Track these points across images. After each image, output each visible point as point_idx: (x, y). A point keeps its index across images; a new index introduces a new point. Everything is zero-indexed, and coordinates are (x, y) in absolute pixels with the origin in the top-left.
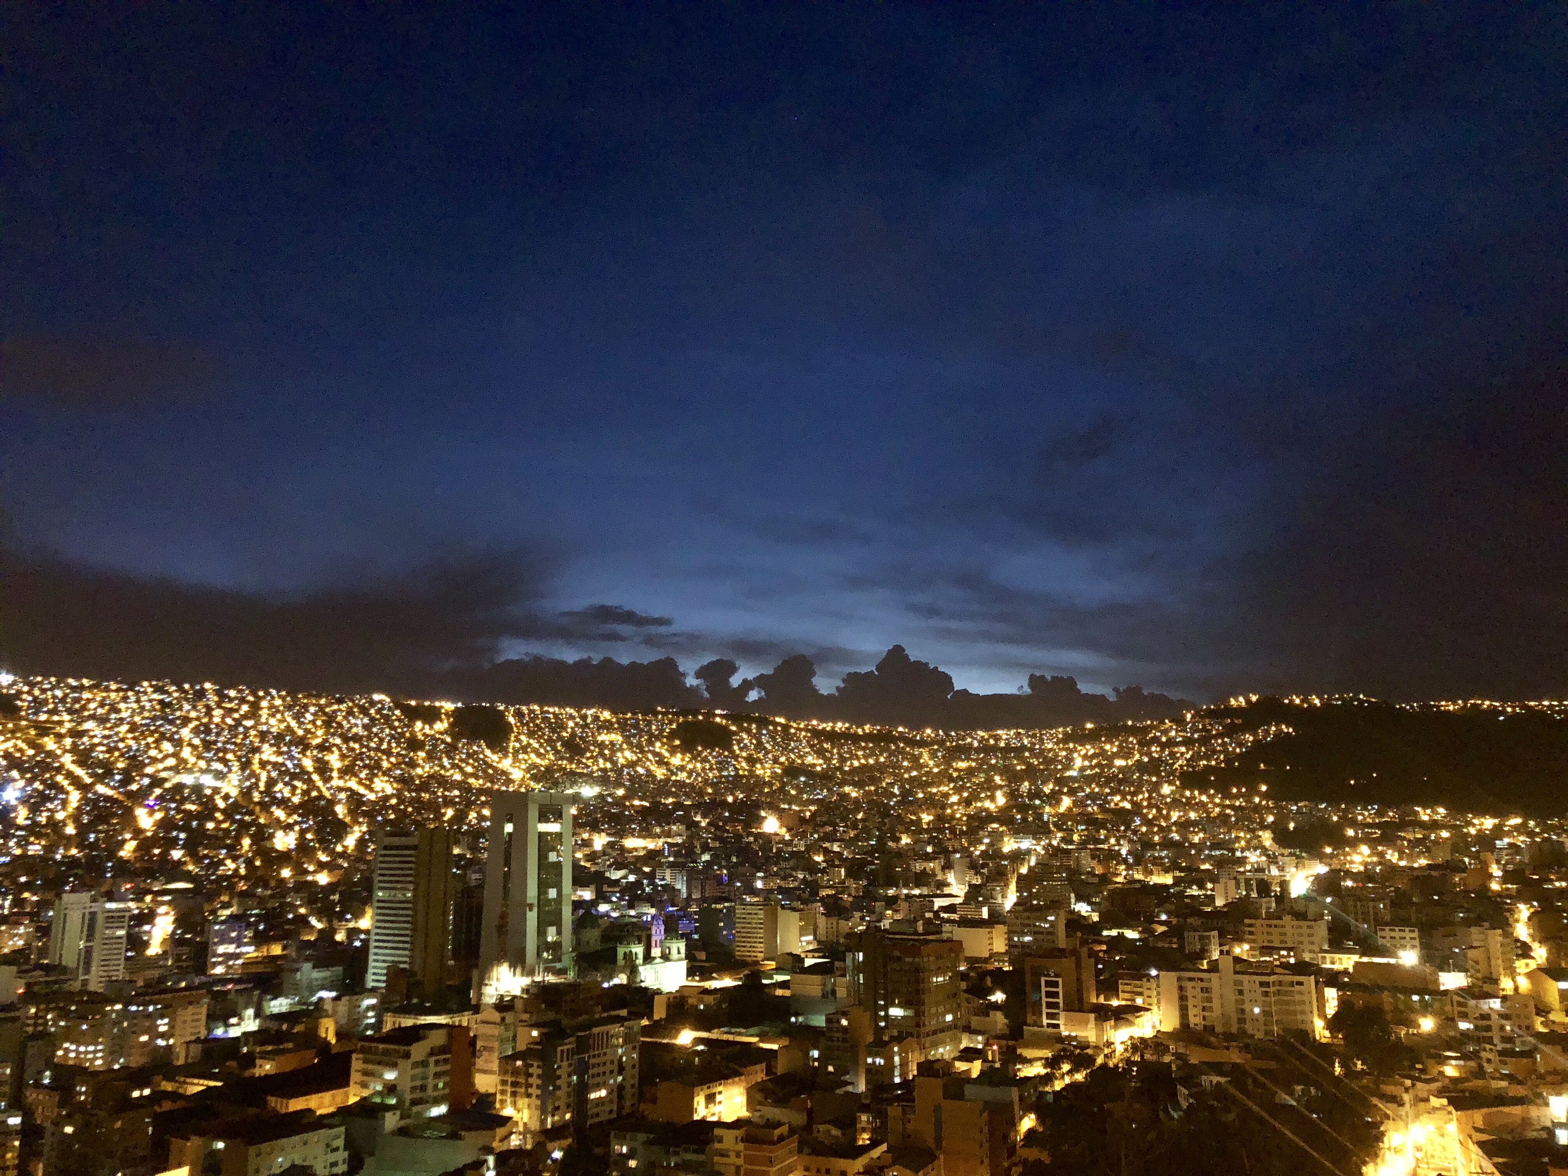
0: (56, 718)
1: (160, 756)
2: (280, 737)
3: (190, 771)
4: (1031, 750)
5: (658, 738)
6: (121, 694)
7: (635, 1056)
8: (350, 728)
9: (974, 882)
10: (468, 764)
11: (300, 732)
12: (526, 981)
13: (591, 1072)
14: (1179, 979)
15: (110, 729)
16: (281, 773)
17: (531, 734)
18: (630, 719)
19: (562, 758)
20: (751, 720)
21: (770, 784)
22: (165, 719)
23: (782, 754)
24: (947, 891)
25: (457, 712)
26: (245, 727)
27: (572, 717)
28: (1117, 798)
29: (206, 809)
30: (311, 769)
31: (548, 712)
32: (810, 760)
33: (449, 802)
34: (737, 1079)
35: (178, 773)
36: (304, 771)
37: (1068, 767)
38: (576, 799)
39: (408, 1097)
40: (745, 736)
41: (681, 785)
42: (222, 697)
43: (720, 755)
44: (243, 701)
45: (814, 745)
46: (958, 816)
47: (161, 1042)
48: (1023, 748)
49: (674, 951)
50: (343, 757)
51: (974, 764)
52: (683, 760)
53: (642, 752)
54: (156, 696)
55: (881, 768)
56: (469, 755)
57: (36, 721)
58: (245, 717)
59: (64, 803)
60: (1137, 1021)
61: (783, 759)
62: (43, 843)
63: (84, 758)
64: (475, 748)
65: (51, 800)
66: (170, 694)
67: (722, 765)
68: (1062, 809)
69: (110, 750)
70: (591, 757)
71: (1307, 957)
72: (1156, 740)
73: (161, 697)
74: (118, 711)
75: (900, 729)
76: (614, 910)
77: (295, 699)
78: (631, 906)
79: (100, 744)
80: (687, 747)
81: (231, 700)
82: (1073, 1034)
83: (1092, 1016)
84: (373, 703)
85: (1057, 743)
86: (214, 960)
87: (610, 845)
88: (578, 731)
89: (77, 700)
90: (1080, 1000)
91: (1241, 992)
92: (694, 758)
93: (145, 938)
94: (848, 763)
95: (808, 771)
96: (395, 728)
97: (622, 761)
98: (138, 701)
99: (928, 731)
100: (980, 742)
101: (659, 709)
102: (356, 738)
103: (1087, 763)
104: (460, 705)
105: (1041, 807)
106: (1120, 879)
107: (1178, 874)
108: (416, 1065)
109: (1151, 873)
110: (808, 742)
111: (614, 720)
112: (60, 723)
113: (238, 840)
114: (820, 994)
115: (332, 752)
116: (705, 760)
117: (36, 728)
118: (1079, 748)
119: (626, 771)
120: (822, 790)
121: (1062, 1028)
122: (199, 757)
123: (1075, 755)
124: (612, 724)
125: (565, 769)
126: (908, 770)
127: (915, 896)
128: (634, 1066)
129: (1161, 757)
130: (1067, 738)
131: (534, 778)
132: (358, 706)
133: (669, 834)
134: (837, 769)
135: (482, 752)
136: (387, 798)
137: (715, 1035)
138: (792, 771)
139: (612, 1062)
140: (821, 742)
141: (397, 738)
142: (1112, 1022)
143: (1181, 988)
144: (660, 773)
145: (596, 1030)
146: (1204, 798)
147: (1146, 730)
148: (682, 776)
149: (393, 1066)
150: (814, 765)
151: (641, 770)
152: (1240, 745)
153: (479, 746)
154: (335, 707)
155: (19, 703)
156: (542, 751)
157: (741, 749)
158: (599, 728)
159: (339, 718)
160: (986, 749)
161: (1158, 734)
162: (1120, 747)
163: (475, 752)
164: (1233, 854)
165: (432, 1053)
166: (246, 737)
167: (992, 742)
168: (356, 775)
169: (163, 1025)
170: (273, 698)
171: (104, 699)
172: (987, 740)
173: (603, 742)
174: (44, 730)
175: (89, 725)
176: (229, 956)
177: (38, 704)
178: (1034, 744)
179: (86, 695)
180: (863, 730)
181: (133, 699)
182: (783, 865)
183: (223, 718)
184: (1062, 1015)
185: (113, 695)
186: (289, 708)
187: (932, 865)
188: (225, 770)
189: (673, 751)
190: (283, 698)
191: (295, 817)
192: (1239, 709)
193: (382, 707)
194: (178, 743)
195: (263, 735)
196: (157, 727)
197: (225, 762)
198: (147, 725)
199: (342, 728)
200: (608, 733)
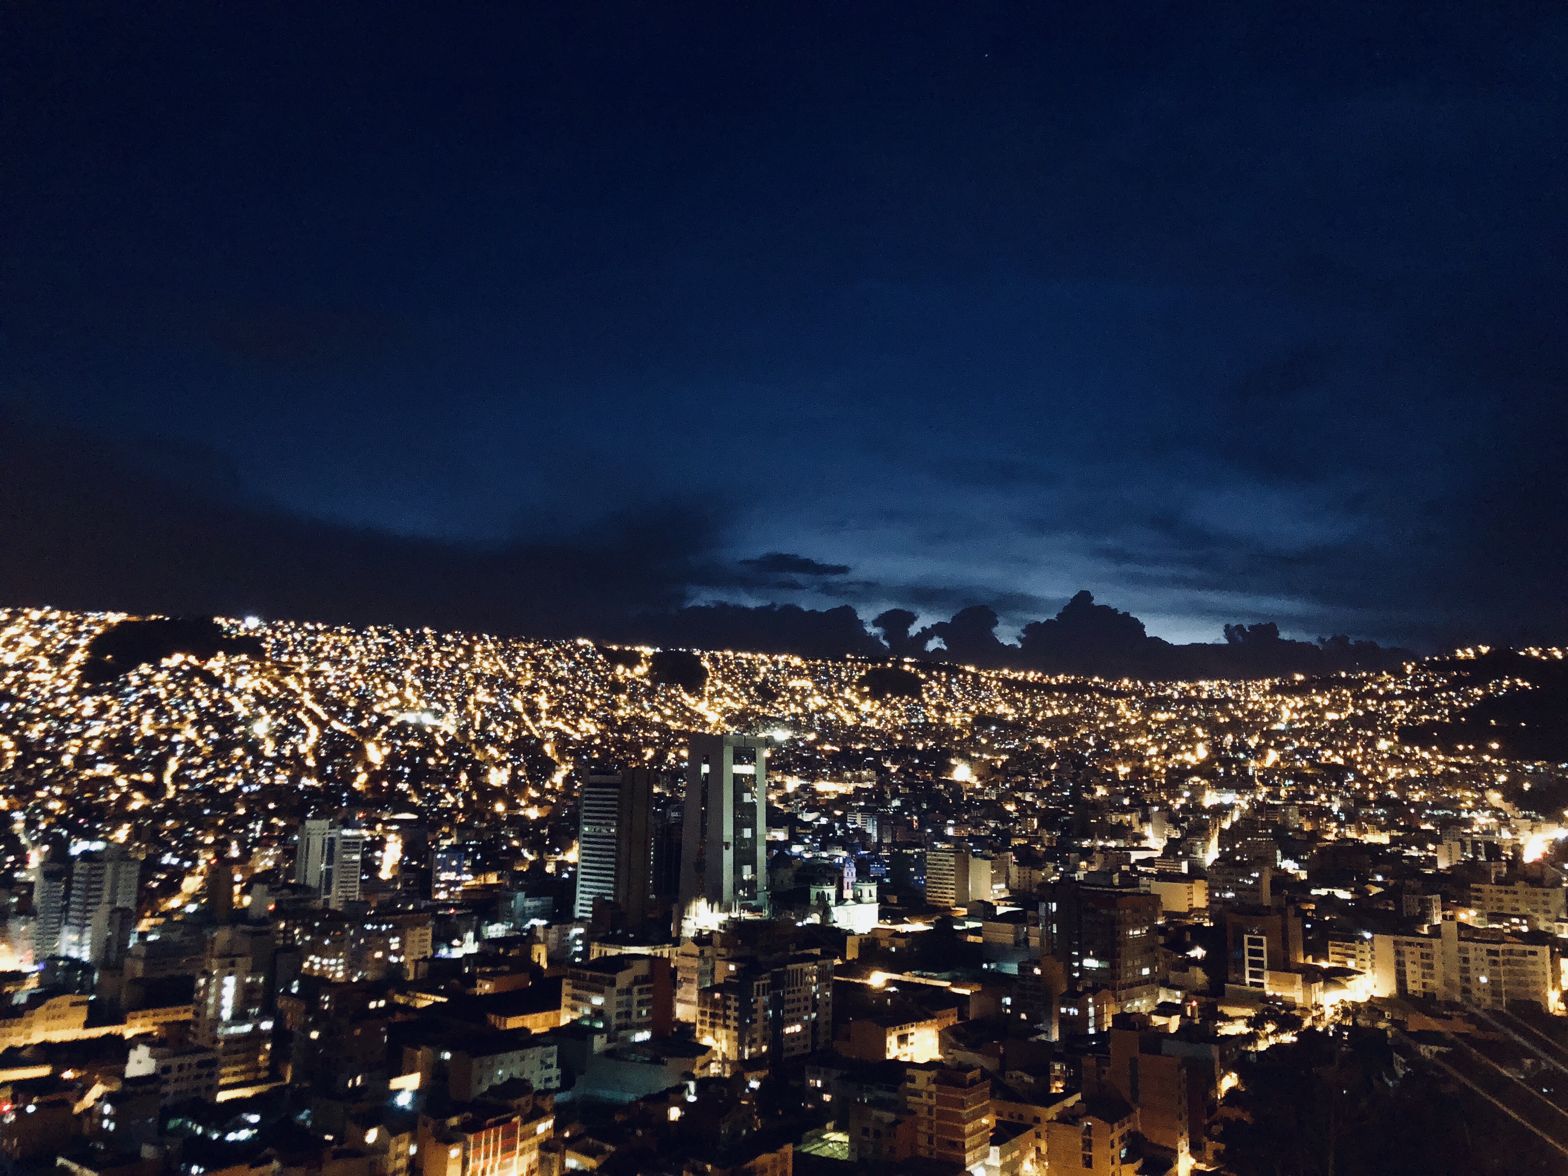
0: (295, 659)
1: (386, 696)
2: (492, 680)
3: (412, 710)
4: (1236, 702)
5: (847, 684)
6: (351, 638)
7: (828, 994)
8: (556, 672)
9: (1173, 836)
10: (666, 706)
11: (511, 675)
12: (724, 917)
13: (787, 1007)
14: (1396, 943)
15: (342, 670)
16: (494, 713)
17: (725, 679)
18: (820, 665)
19: (755, 703)
20: (940, 669)
21: (960, 733)
22: (389, 661)
23: (973, 703)
24: (1144, 844)
25: (655, 657)
26: (460, 669)
27: (763, 663)
28: (1328, 753)
29: (428, 745)
30: (521, 710)
31: (741, 658)
32: (1002, 709)
34: (929, 1022)
35: (403, 711)
36: (515, 712)
37: (1275, 720)
38: (768, 742)
39: (614, 1022)
40: (934, 684)
41: (872, 730)
42: (440, 641)
43: (909, 703)
44: (458, 644)
45: (1005, 695)
46: (1157, 768)
47: (393, 959)
48: (1227, 699)
49: (866, 894)
50: (550, 699)
51: (1174, 716)
52: (872, 706)
53: (832, 698)
54: (381, 640)
55: (1076, 719)
56: (668, 699)
57: (279, 662)
58: (460, 660)
59: (305, 737)
60: (1348, 984)
61: (973, 708)
62: (288, 773)
63: (320, 696)
64: (673, 691)
65: (294, 734)
66: (393, 639)
67: (911, 713)
68: (1269, 762)
69: (343, 690)
70: (783, 702)
71: (1542, 925)
72: (1372, 694)
73: (386, 641)
74: (348, 654)
75: (1096, 679)
76: (807, 851)
77: (506, 644)
78: (823, 848)
79: (334, 684)
80: (876, 694)
81: (448, 644)
82: (1279, 994)
83: (1299, 977)
84: (577, 648)
85: (1264, 696)
86: (437, 886)
87: (803, 788)
88: (770, 677)
89: (313, 643)
90: (1286, 959)
91: (1466, 960)
92: (883, 705)
93: (377, 863)
94: (1041, 713)
95: (999, 720)
96: (598, 672)
97: (812, 707)
98: (365, 644)
99: (1126, 682)
100: (1180, 693)
101: (848, 656)
102: (563, 681)
103: (1295, 716)
104: (658, 650)
105: (1245, 761)
106: (1331, 837)
107: (1395, 833)
108: (620, 992)
109: (1365, 831)
110: (999, 691)
111: (804, 666)
112: (300, 664)
113: (456, 774)
114: (1012, 942)
115: (541, 694)
116: (894, 707)
117: (279, 668)
118: (1288, 700)
119: (816, 716)
120: (1014, 740)
121: (1266, 987)
122: (420, 697)
123: (1283, 708)
124: (802, 670)
125: (758, 713)
126: (1103, 721)
127: (1110, 848)
128: (827, 1004)
129: (1378, 710)
130: (1275, 690)
131: (729, 721)
132: (564, 650)
133: (859, 779)
134: (1029, 719)
135: (680, 696)
136: (592, 738)
137: (906, 977)
138: (982, 720)
139: (806, 999)
140: (1012, 691)
141: (600, 681)
142: (1321, 984)
143: (1398, 953)
144: (850, 720)
145: (789, 967)
146: (1426, 755)
147: (1361, 682)
148: (872, 723)
149: (600, 992)
150: (1006, 715)
151: (831, 716)
152: (1467, 698)
153: (677, 690)
154: (543, 651)
155: (264, 645)
156: (736, 695)
157: (931, 697)
158: (790, 673)
159: (547, 662)
160: (1187, 700)
161: (1375, 687)
162: (1332, 699)
163: (673, 696)
164: (1459, 815)
165: (637, 981)
166: (462, 679)
167: (1193, 693)
168: (564, 717)
169: (394, 943)
170: (486, 642)
171: (336, 642)
172: (1189, 692)
173: (794, 687)
174: (285, 670)
175: (325, 666)
176: (450, 883)
177: (281, 647)
178: (1238, 696)
179: (321, 638)
180: (1057, 680)
181: (361, 642)
182: (975, 813)
183: (441, 660)
184: (1267, 974)
185: (344, 638)
186: (501, 652)
187: (1128, 817)
188: (444, 710)
189: (863, 697)
190: (495, 643)
191: (508, 755)
192: (1467, 660)
193: (587, 652)
194: (401, 684)
195: (477, 678)
196: (383, 669)
197: (444, 702)
198: (374, 667)
199: (550, 671)
200: (800, 679)
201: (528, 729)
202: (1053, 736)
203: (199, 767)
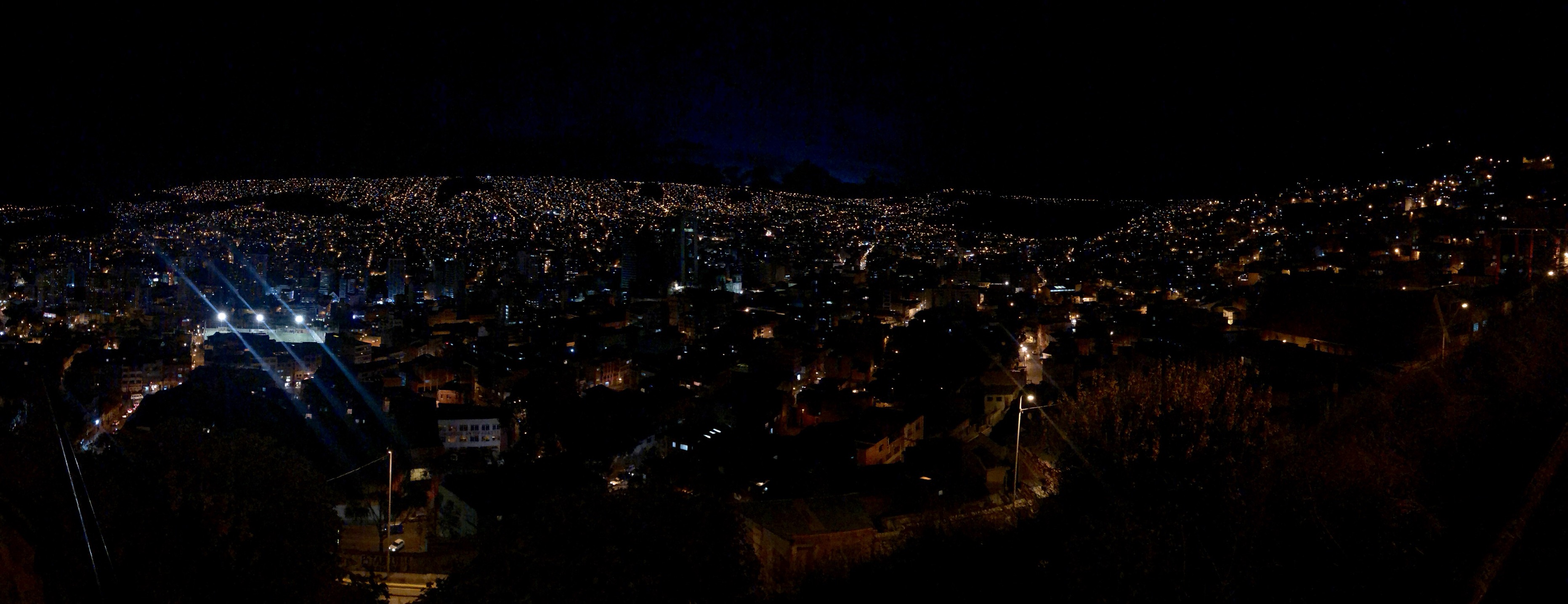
3: (548, 210)
4: (869, 207)
5: (722, 197)
10: (647, 206)
11: (585, 195)
15: (522, 195)
17: (671, 195)
18: (710, 189)
19: (684, 205)
20: (759, 191)
21: (767, 217)
22: (538, 190)
25: (642, 185)
26: (566, 192)
27: (687, 188)
30: (590, 208)
31: (678, 186)
33: (641, 222)
36: (588, 210)
40: (757, 197)
42: (557, 182)
43: (747, 204)
44: (565, 183)
45: (784, 202)
51: (847, 212)
52: (732, 207)
53: (716, 203)
54: (534, 182)
55: (811, 213)
56: (648, 203)
58: (566, 188)
61: (772, 207)
63: (515, 205)
64: (651, 200)
69: (523, 202)
70: (696, 204)
72: (916, 205)
74: (524, 188)
77: (583, 182)
80: (733, 201)
81: (560, 182)
88: (690, 193)
92: (736, 206)
94: (798, 210)
96: (619, 192)
97: (708, 206)
102: (606, 197)
104: (643, 183)
110: (782, 200)
111: (704, 189)
116: (741, 207)
123: (885, 209)
125: (685, 209)
126: (821, 214)
130: (882, 202)
131: (673, 212)
132: (605, 184)
134: (793, 212)
135: (653, 202)
140: (787, 201)
141: (620, 196)
144: (723, 212)
147: (912, 200)
148: (732, 213)
151: (715, 210)
154: (599, 185)
155: (494, 186)
156: (676, 201)
157: (755, 203)
158: (698, 193)
160: (851, 205)
161: (917, 203)
168: (607, 211)
170: (575, 181)
173: (700, 198)
174: (502, 195)
177: (499, 186)
183: (558, 189)
186: (581, 185)
189: (728, 203)
190: (579, 181)
191: (586, 226)
193: (614, 184)
194: (544, 199)
195: (573, 196)
196: (536, 193)
199: (600, 192)
200: (702, 195)
201: (593, 216)
202: (802, 219)
203: (477, 233)
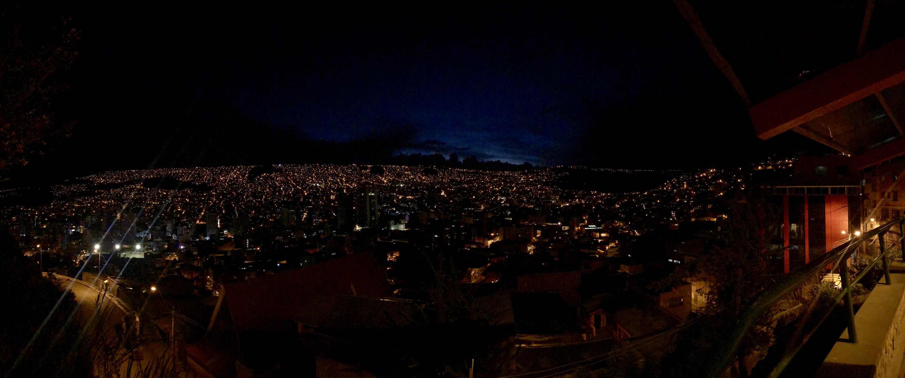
0: (289, 173)
1: (309, 180)
2: (333, 175)
3: (314, 183)
5: (419, 172)
6: (301, 167)
8: (348, 172)
10: (374, 179)
11: (337, 173)
15: (299, 174)
16: (333, 182)
17: (389, 172)
18: (413, 168)
19: (396, 178)
20: (443, 168)
21: (445, 184)
22: (309, 172)
25: (372, 168)
26: (325, 173)
27: (398, 168)
29: (317, 191)
30: (339, 182)
31: (393, 167)
32: (456, 178)
35: (312, 183)
38: (398, 187)
40: (441, 172)
41: (425, 183)
43: (434, 176)
44: (325, 167)
45: (458, 175)
50: (346, 178)
51: (497, 179)
52: (425, 178)
53: (415, 176)
55: (474, 180)
57: (286, 174)
58: (325, 171)
59: (291, 190)
61: (450, 178)
62: (287, 198)
63: (295, 181)
64: (376, 175)
65: (289, 189)
66: (310, 166)
67: (435, 179)
69: (299, 179)
70: (403, 177)
73: (308, 167)
74: (301, 171)
75: (481, 171)
77: (336, 166)
80: (426, 174)
81: (322, 167)
84: (353, 166)
88: (400, 171)
92: (428, 177)
94: (466, 179)
96: (358, 172)
97: (410, 178)
98: (304, 168)
99: (488, 172)
101: (419, 165)
102: (349, 174)
103: (524, 180)
104: (373, 166)
111: (409, 168)
113: (323, 197)
115: (344, 178)
116: (430, 178)
119: (411, 180)
120: (458, 186)
122: (316, 180)
125: (396, 180)
130: (520, 174)
131: (390, 182)
132: (349, 167)
133: (417, 195)
134: (463, 180)
135: (378, 176)
140: (460, 174)
141: (358, 174)
144: (419, 181)
150: (457, 180)
151: (415, 180)
154: (344, 167)
155: (282, 170)
156: (391, 176)
157: (440, 175)
158: (405, 170)
159: (345, 170)
160: (501, 175)
163: (376, 177)
166: (325, 175)
168: (349, 183)
170: (331, 166)
171: (298, 168)
174: (288, 175)
175: (296, 174)
177: (286, 170)
179: (294, 168)
180: (471, 171)
183: (321, 171)
186: (334, 168)
188: (322, 182)
189: (423, 175)
190: (333, 166)
191: (335, 192)
193: (355, 167)
194: (312, 177)
195: (329, 175)
196: (308, 174)
197: (321, 180)
198: (306, 173)
199: (346, 172)
200: (407, 172)
201: (341, 186)
202: (467, 184)
203: (269, 198)
